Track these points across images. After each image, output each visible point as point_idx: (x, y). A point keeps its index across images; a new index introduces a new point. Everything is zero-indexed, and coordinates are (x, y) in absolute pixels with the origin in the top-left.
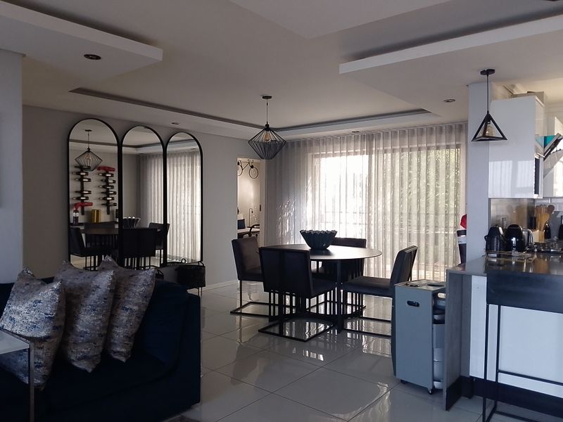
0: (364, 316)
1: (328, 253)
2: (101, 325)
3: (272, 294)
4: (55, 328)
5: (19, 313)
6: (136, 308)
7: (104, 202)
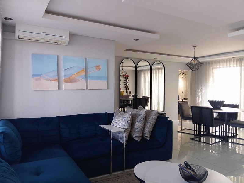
0: (237, 137)
1: (221, 110)
2: (142, 127)
3: (196, 125)
4: (129, 126)
5: (118, 121)
6: (152, 122)
7: (125, 88)
